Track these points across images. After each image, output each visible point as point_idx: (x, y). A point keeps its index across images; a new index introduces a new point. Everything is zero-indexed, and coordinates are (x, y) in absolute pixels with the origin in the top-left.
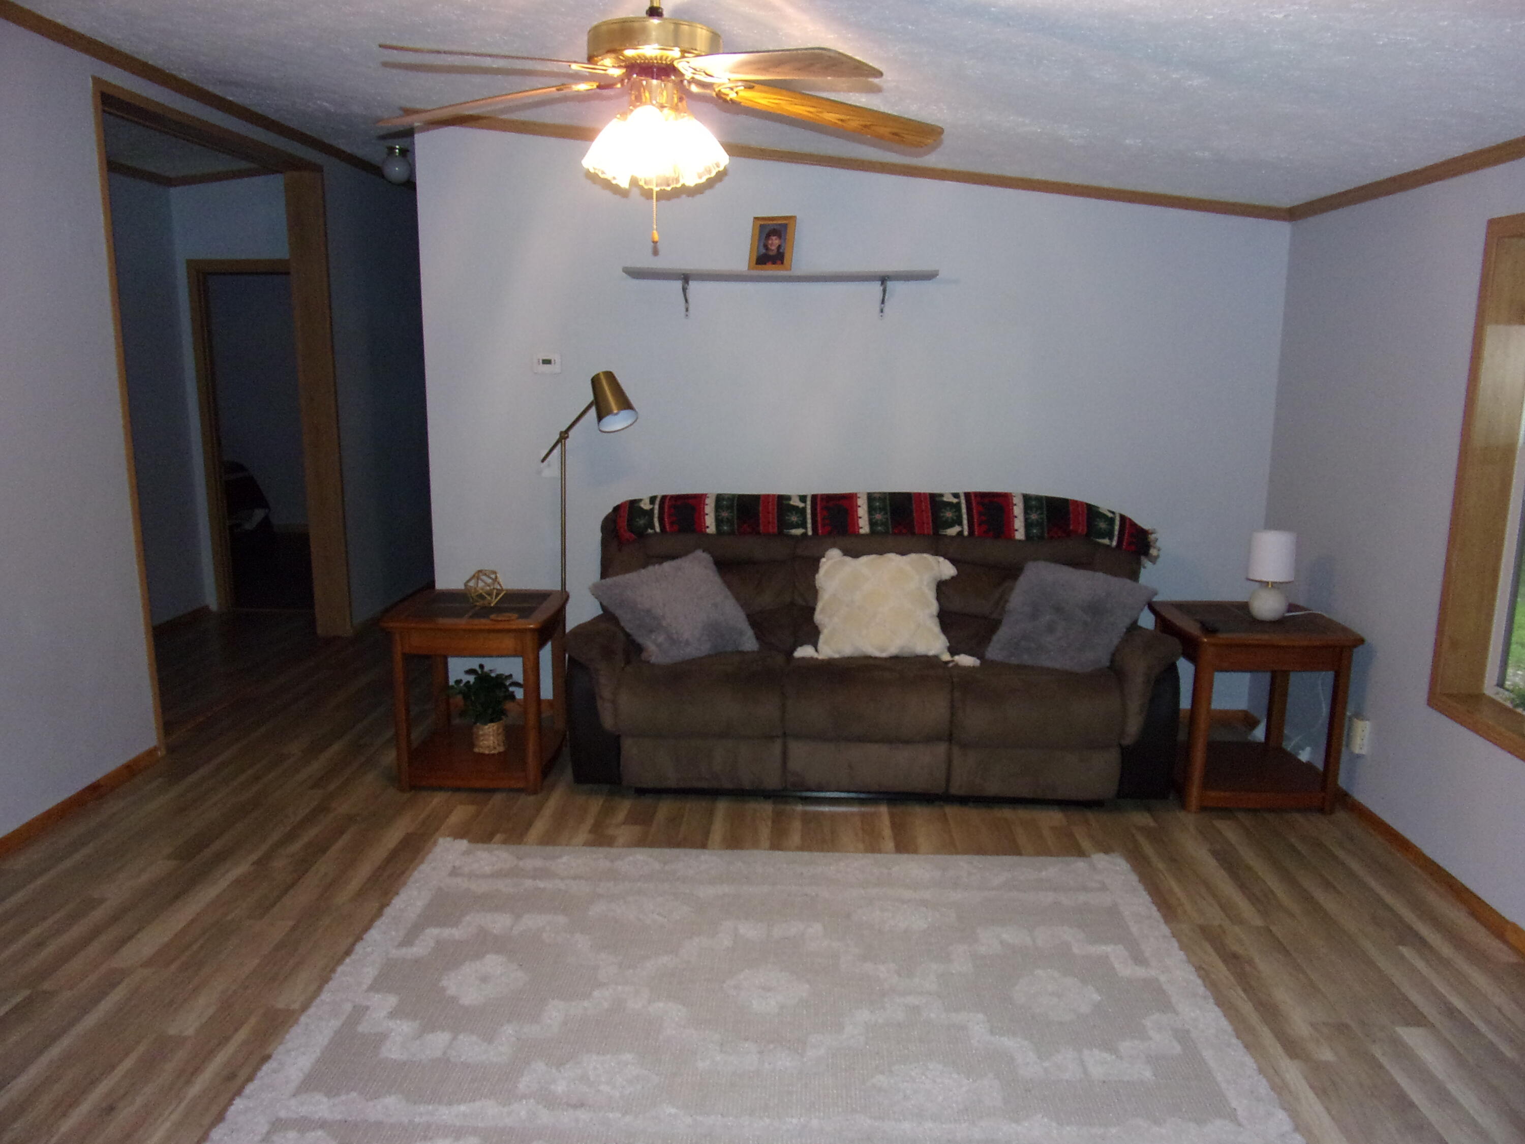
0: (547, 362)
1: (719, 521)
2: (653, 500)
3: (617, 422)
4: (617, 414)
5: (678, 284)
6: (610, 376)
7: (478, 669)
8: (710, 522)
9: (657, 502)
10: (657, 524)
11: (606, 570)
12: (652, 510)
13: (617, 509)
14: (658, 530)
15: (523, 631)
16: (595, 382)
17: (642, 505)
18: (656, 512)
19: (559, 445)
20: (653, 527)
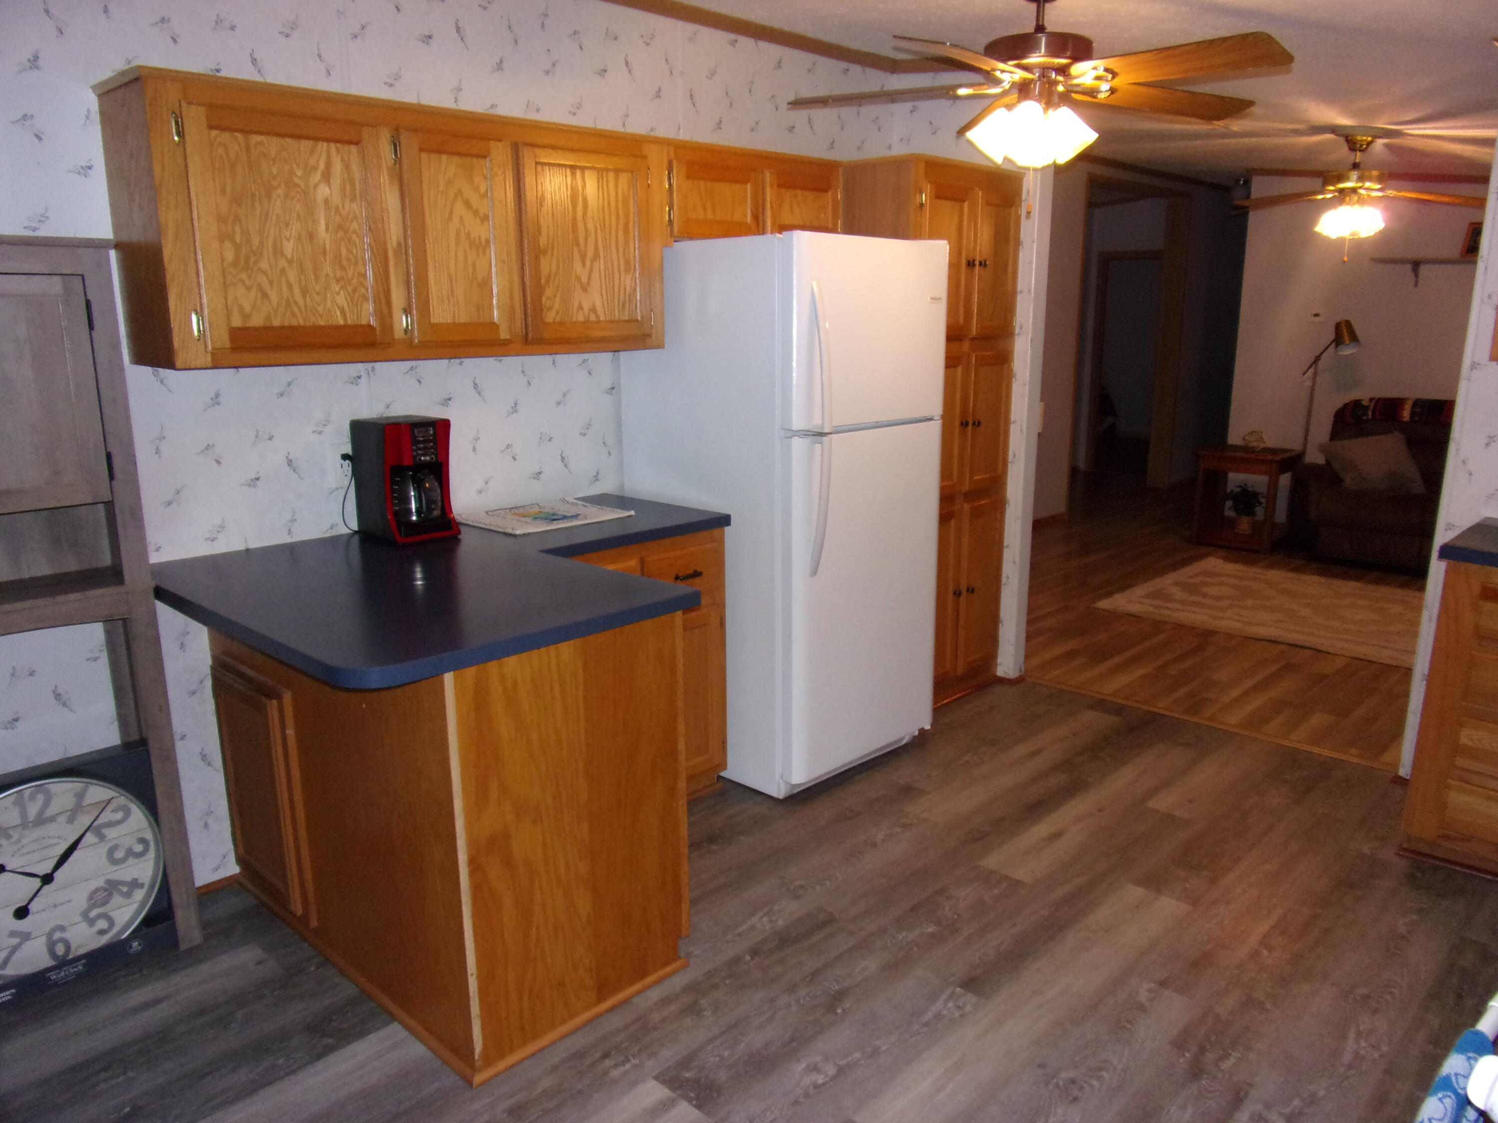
0: (1316, 315)
1: (1413, 414)
2: (1371, 400)
3: (1347, 351)
4: (1348, 344)
5: (1408, 268)
6: (1348, 324)
7: (1243, 485)
8: (1406, 415)
9: (1374, 401)
10: (1370, 413)
11: (1334, 436)
12: (1369, 406)
13: (1346, 405)
14: (1370, 417)
15: (1272, 461)
16: (1338, 326)
17: (1363, 403)
18: (1372, 407)
19: (1314, 366)
20: (1367, 415)
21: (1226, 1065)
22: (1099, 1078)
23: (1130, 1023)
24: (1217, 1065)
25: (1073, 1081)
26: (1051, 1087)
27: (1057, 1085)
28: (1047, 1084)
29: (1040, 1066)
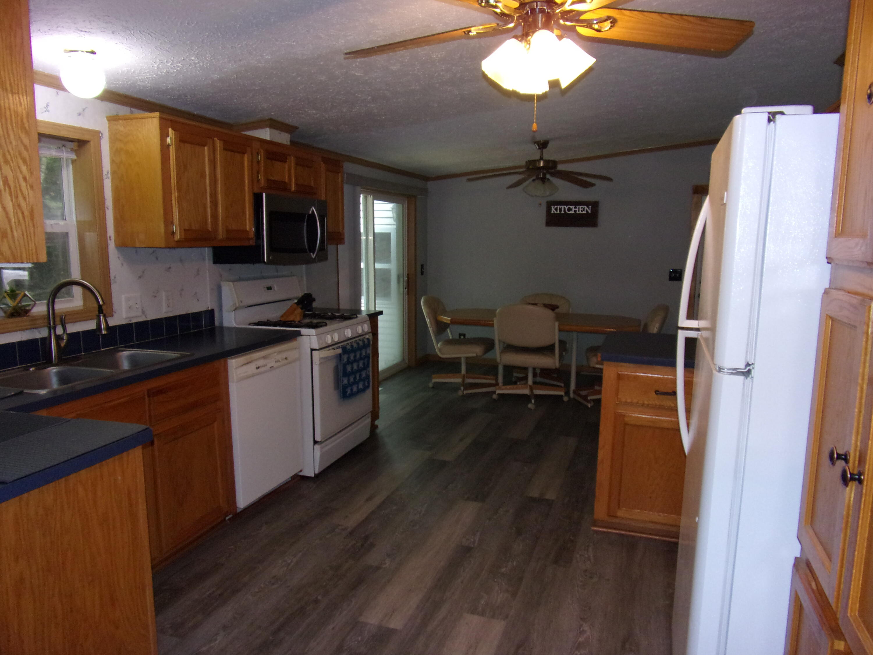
21: (353, 542)
22: (404, 529)
23: (394, 549)
24: (357, 542)
27: (419, 524)
28: (423, 524)
29: (428, 528)
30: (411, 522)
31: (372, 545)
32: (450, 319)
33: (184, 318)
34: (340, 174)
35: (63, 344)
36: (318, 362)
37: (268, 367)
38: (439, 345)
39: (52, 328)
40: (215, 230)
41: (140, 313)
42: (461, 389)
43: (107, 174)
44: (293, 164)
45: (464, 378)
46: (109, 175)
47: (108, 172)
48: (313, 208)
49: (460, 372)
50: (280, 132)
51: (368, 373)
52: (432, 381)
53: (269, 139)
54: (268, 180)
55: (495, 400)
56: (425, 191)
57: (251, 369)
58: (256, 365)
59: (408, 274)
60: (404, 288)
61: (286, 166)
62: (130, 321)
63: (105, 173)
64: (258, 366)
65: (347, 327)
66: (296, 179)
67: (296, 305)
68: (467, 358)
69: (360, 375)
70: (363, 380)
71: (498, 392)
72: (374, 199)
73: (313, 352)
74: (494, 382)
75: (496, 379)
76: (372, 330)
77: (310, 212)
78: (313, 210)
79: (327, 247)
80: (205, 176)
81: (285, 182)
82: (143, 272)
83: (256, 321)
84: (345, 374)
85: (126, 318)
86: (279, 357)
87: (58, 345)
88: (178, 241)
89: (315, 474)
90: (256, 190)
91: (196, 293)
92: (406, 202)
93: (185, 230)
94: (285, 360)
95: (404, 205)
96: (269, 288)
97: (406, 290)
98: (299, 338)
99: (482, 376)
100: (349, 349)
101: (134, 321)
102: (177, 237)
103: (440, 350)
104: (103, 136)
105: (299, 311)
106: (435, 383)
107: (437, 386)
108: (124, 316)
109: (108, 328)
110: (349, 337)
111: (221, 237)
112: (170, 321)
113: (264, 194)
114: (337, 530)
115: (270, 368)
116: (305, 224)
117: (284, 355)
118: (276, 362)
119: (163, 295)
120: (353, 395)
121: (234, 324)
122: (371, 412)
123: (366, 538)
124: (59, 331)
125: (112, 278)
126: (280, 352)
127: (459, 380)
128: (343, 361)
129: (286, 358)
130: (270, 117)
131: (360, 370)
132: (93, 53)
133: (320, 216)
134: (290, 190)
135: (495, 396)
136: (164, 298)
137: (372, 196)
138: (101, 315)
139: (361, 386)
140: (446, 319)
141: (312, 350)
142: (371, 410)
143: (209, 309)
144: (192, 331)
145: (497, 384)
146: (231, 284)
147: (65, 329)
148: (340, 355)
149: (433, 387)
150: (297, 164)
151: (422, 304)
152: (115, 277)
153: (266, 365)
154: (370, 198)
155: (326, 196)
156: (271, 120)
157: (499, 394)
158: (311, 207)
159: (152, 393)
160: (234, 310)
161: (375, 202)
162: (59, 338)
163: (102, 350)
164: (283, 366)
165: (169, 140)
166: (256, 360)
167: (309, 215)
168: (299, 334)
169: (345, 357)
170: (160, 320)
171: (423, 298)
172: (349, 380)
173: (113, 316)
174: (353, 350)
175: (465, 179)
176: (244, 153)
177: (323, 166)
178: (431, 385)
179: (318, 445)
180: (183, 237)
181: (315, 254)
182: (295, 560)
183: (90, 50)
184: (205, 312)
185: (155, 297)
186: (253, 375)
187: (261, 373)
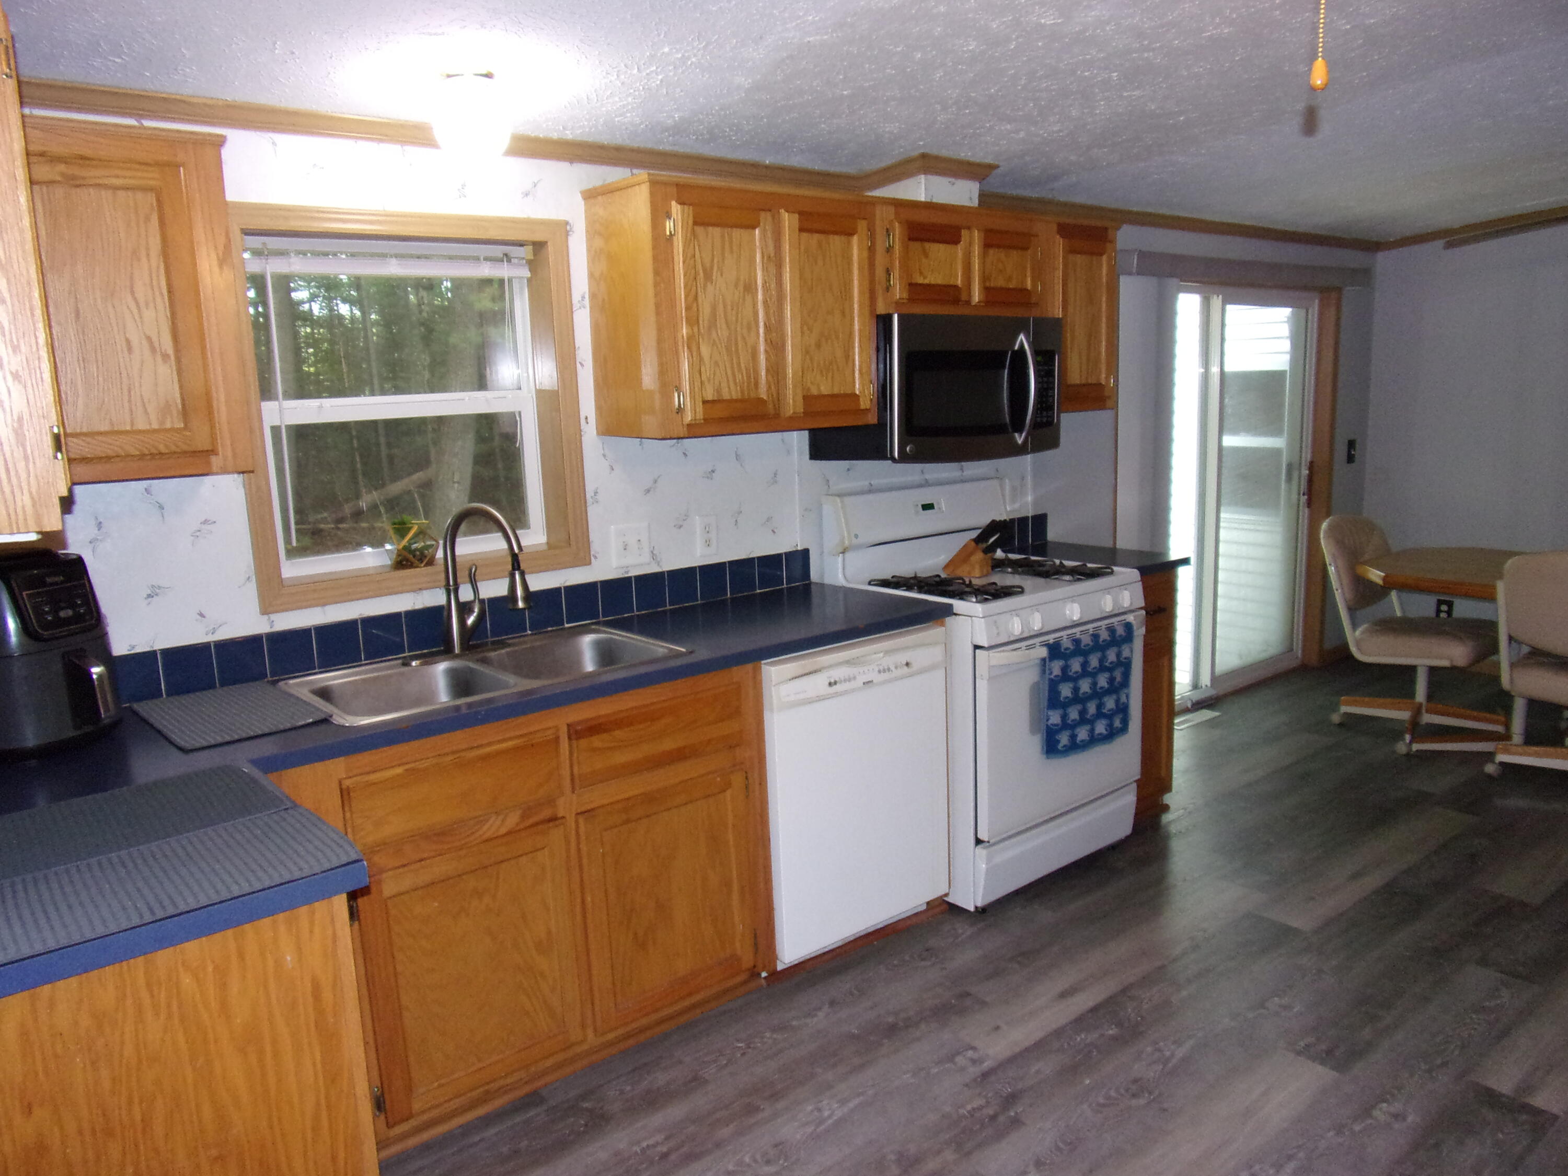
21: (980, 1102)
22: (1108, 1098)
23: (1058, 1149)
24: (988, 1102)
25: (1134, 1096)
26: (1157, 1092)
27: (1150, 1093)
28: (1160, 1094)
29: (1165, 1110)
30: (1135, 1081)
31: (1016, 1122)
32: (1383, 574)
33: (741, 567)
34: (1105, 258)
35: (470, 621)
36: (986, 675)
37: (859, 682)
38: (1358, 633)
39: (452, 589)
40: (778, 399)
41: (646, 557)
42: (1404, 739)
43: (583, 300)
44: (976, 250)
45: (1418, 711)
46: (587, 302)
47: (583, 298)
48: (1022, 337)
49: (1411, 694)
50: (953, 180)
51: (1123, 699)
52: (1339, 710)
53: (923, 199)
54: (913, 287)
55: (1489, 776)
56: (1364, 276)
57: (818, 684)
58: (830, 677)
59: (1312, 463)
60: (1302, 492)
61: (960, 250)
62: (627, 572)
63: (576, 298)
64: (832, 681)
65: (1072, 598)
66: (984, 278)
67: (973, 543)
68: (1432, 670)
69: (1100, 707)
70: (1110, 717)
71: (1502, 758)
72: (1225, 302)
73: (977, 651)
74: (1500, 729)
75: (1507, 725)
76: (1146, 604)
77: (1016, 348)
78: (1022, 340)
79: (1058, 417)
80: (757, 289)
81: (956, 287)
82: (655, 482)
83: (887, 575)
84: (1054, 701)
85: (616, 568)
86: (889, 661)
87: (462, 622)
88: (689, 426)
89: (976, 908)
90: (881, 309)
91: (769, 519)
92: (1317, 301)
93: (705, 402)
94: (906, 668)
95: (1310, 311)
96: (928, 507)
97: (1306, 497)
98: (949, 620)
99: (1468, 712)
100: (1066, 649)
101: (633, 573)
102: (688, 417)
103: (1358, 643)
104: (574, 229)
105: (979, 556)
106: (1347, 714)
107: (1352, 723)
108: (615, 563)
109: (529, 596)
110: (1074, 621)
111: (792, 412)
112: (712, 572)
113: (896, 317)
114: (959, 1060)
115: (864, 684)
116: (1006, 371)
117: (902, 658)
118: (879, 672)
119: (698, 523)
120: (1075, 747)
121: (841, 581)
122: (1136, 781)
123: (1011, 1099)
124: (466, 594)
125: (589, 494)
126: (887, 652)
127: (1403, 715)
128: (1051, 673)
129: (907, 664)
130: (922, 151)
131: (1097, 694)
132: (489, 76)
133: (1036, 353)
134: (968, 302)
135: (1490, 769)
136: (699, 530)
137: (1220, 296)
138: (517, 572)
139: (1101, 728)
140: (1376, 575)
141: (977, 647)
142: (1138, 777)
143: (799, 548)
144: (758, 591)
145: (1507, 737)
146: (838, 500)
147: (476, 590)
148: (1044, 660)
149: (1341, 725)
150: (987, 245)
151: (1322, 536)
152: (596, 493)
153: (855, 678)
154: (1217, 301)
155: (1065, 308)
156: (924, 156)
157: (1503, 764)
158: (1018, 335)
159: (577, 733)
160: (843, 553)
161: (1230, 308)
162: (465, 609)
163: (567, 625)
164: (897, 679)
165: (669, 225)
166: (830, 667)
167: (1014, 352)
168: (948, 611)
169: (1056, 667)
170: (691, 570)
171: (1327, 520)
172: (1064, 717)
173: (590, 563)
174: (1079, 649)
175: (1440, 243)
176: (851, 234)
177: (1059, 244)
178: (1336, 718)
179: (984, 848)
180: (700, 415)
181: (1024, 435)
182: (839, 1114)
183: (485, 72)
184: (790, 555)
185: (681, 527)
186: (820, 699)
187: (837, 695)
